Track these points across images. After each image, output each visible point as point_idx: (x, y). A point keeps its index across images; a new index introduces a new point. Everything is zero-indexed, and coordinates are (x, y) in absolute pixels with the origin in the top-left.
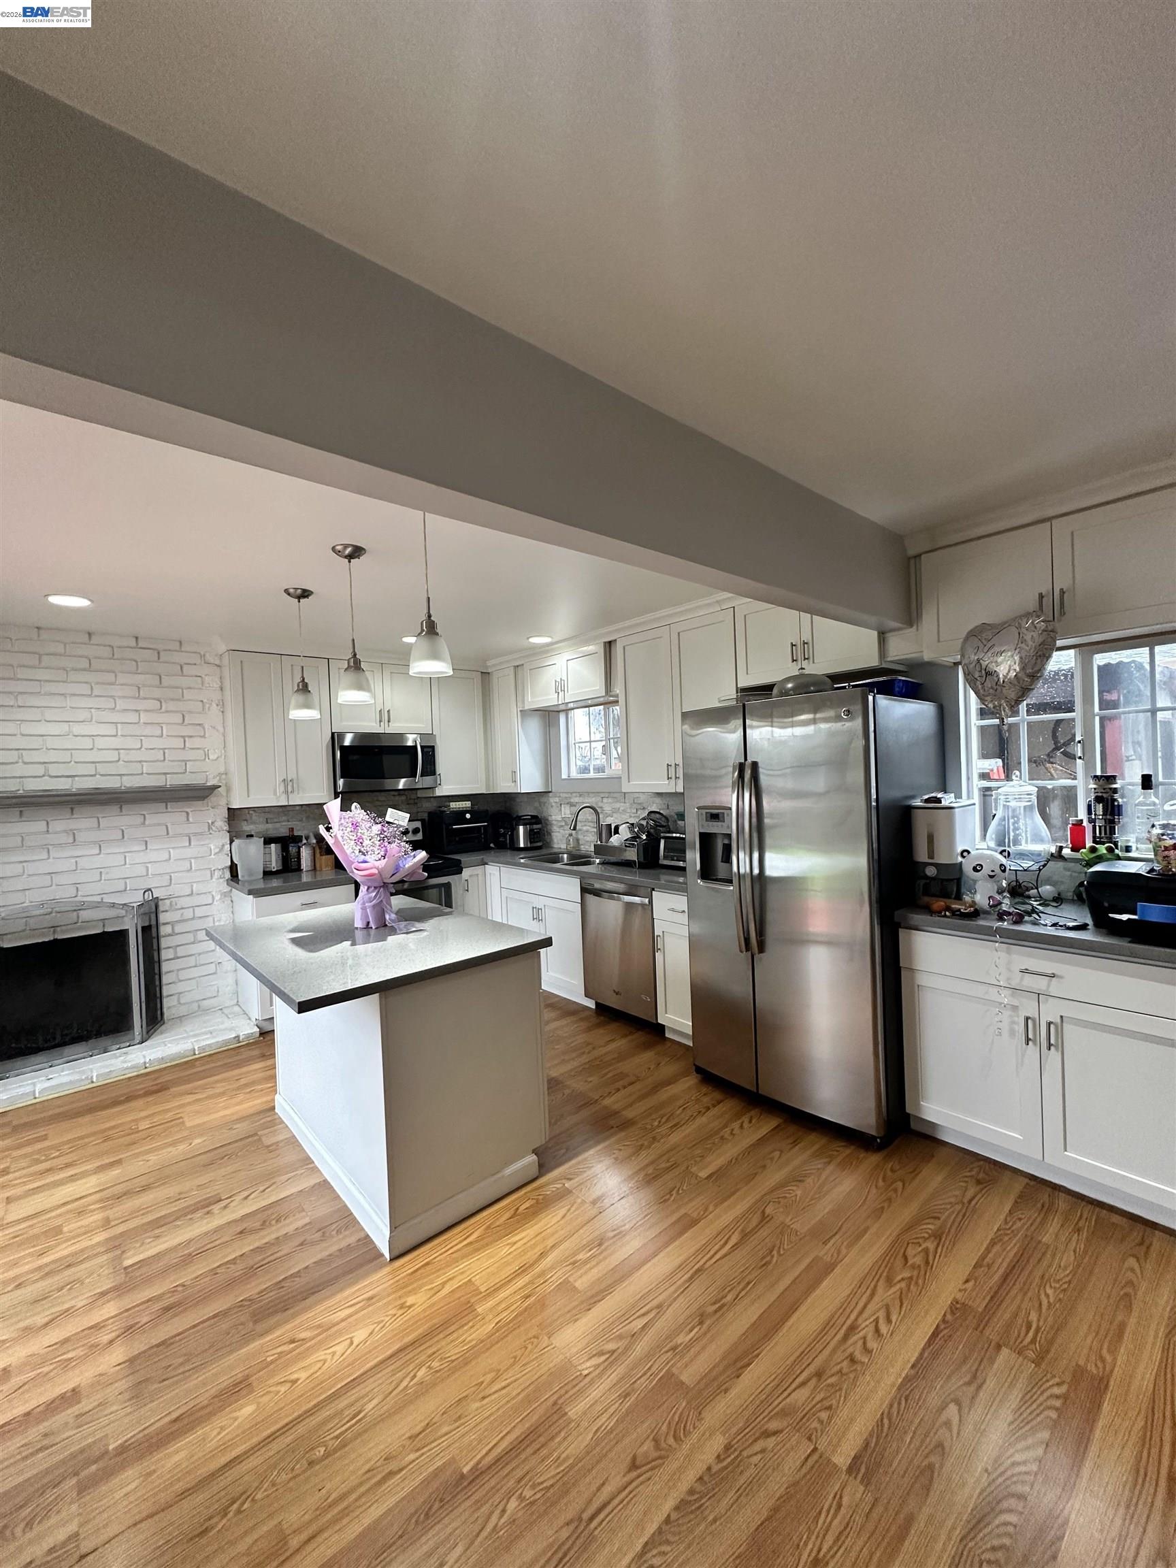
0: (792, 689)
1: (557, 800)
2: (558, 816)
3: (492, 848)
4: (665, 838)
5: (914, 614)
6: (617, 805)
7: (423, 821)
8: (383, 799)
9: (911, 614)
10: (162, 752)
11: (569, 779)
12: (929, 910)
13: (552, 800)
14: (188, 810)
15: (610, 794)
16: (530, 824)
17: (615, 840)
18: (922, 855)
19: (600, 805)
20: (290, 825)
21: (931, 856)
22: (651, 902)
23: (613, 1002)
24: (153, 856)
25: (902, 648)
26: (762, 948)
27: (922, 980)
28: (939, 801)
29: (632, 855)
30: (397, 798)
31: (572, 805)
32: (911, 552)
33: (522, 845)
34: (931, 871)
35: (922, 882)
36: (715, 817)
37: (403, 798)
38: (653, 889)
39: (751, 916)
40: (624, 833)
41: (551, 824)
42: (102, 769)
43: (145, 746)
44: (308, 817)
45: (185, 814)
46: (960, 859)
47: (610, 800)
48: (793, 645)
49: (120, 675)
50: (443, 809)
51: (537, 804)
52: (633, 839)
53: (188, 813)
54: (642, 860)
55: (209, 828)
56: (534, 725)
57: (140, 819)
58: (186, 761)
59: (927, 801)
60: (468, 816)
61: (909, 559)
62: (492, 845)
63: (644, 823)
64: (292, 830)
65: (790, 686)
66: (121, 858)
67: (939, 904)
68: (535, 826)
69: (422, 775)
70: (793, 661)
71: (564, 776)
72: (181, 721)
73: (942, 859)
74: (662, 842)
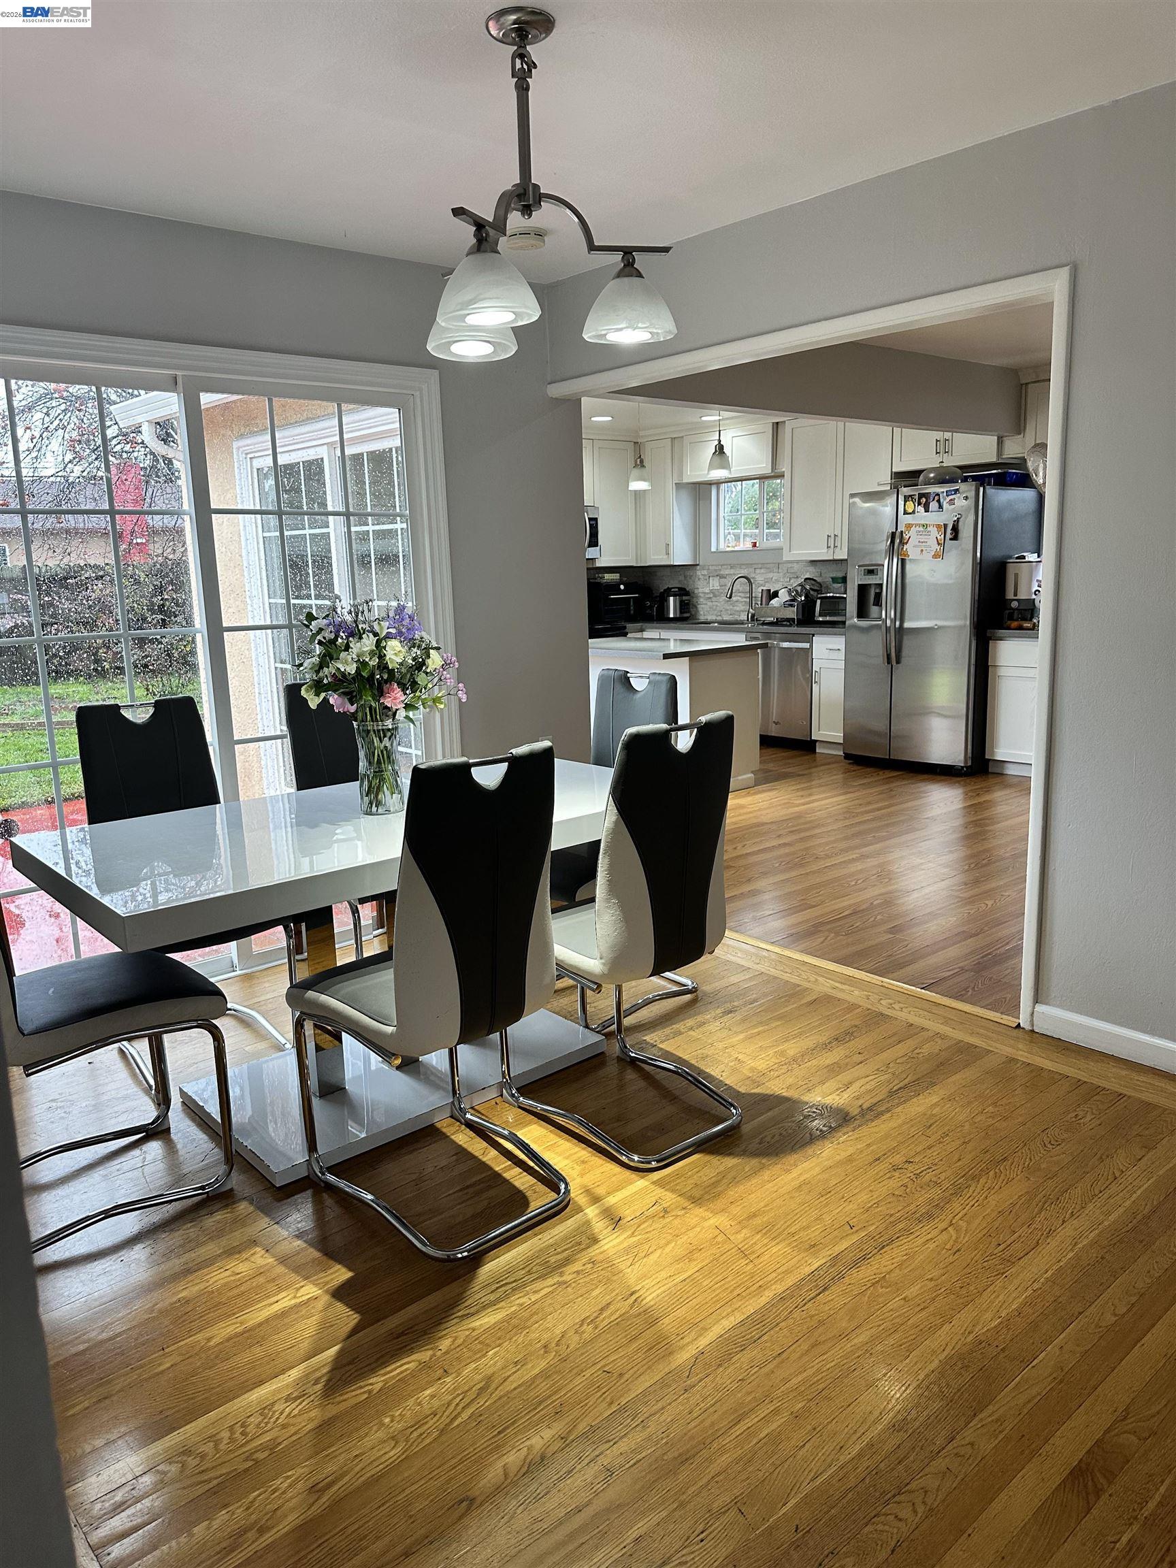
0: (933, 478)
1: (705, 572)
2: (705, 588)
4: (819, 598)
5: (1022, 428)
6: (771, 575)
9: (1019, 427)
11: (718, 552)
12: (1009, 628)
13: (699, 573)
15: (763, 566)
16: (680, 595)
17: (774, 602)
18: (1010, 595)
19: (753, 575)
21: (1015, 594)
22: (811, 646)
23: (774, 731)
25: (1013, 449)
26: (898, 662)
27: (1002, 672)
28: (1024, 557)
29: (792, 613)
31: (722, 577)
32: (1023, 381)
33: (672, 615)
34: (1014, 605)
35: (1007, 612)
36: (871, 572)
38: (813, 635)
39: (893, 644)
40: (784, 596)
41: (697, 597)
46: (1034, 597)
47: (762, 571)
48: (937, 441)
50: (598, 580)
51: (682, 578)
52: (791, 600)
54: (800, 617)
56: (686, 499)
59: (1017, 558)
60: (622, 587)
61: (1022, 385)
63: (799, 589)
65: (932, 475)
67: (1015, 624)
68: (684, 598)
70: (937, 453)
71: (713, 549)
73: (1022, 595)
74: (819, 602)
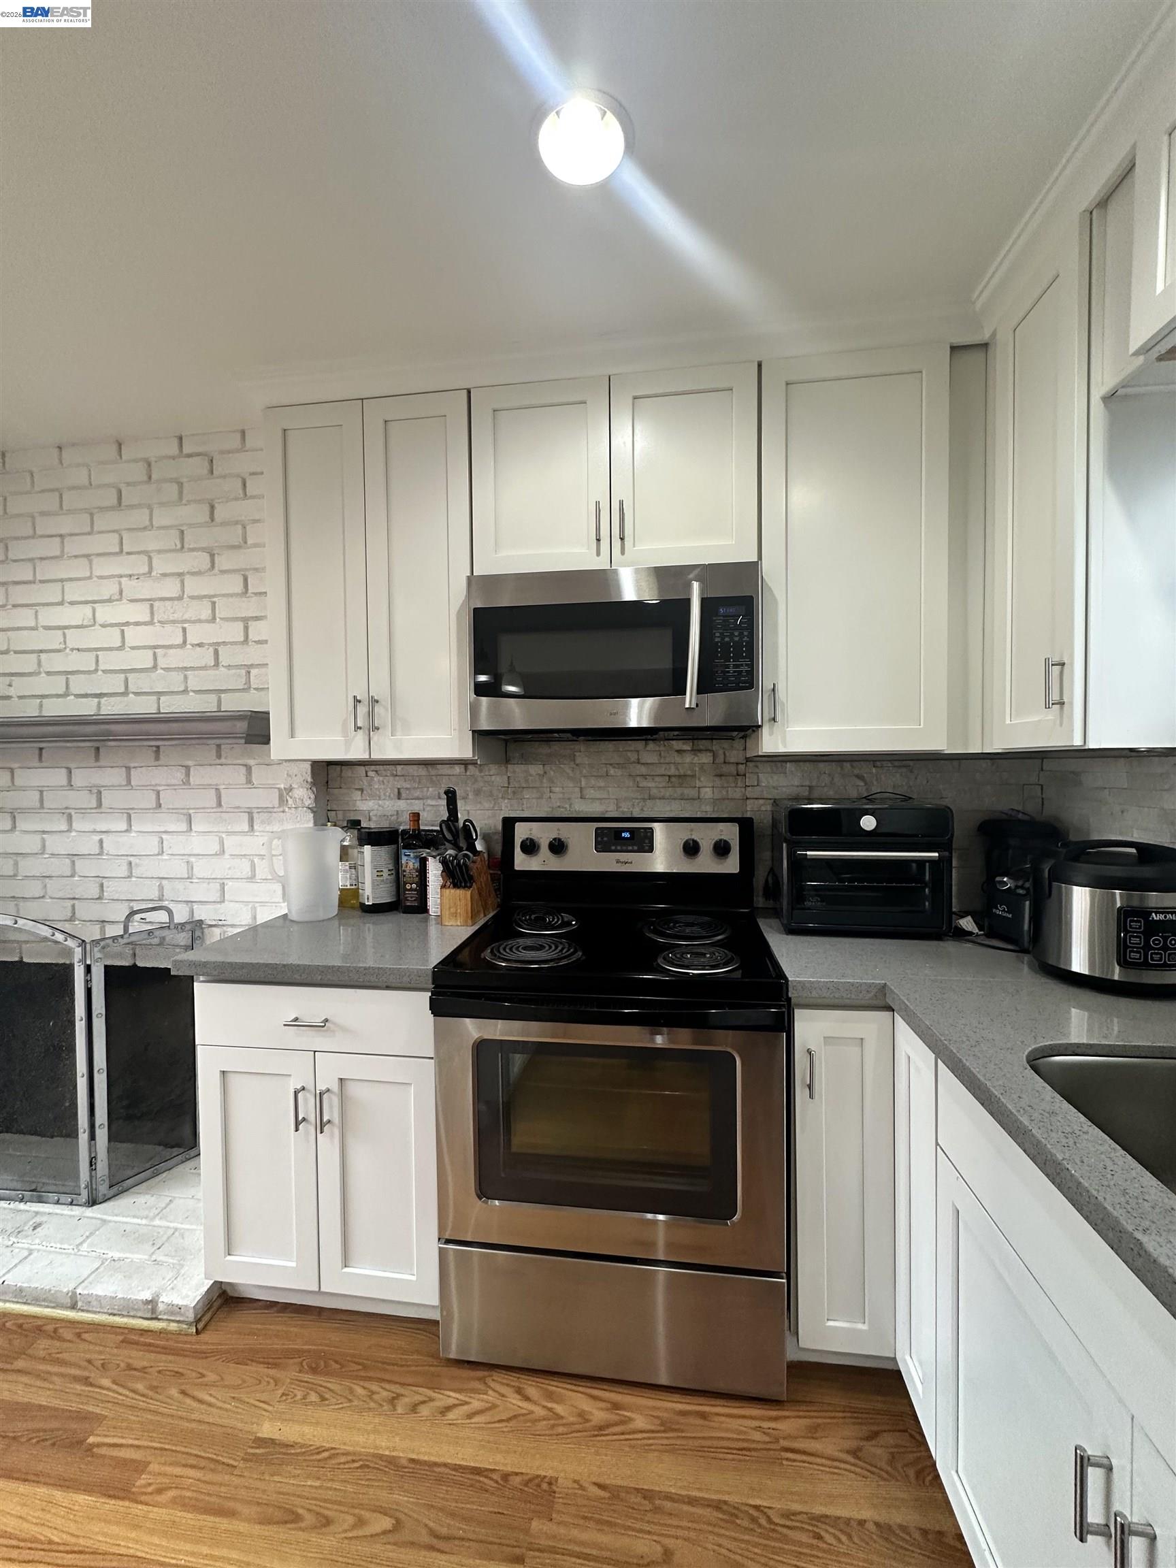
3: (961, 934)
7: (746, 826)
8: (652, 758)
10: (211, 649)
14: (251, 762)
20: (417, 806)
24: (199, 843)
30: (688, 758)
37: (706, 758)
42: (136, 683)
43: (191, 639)
44: (477, 792)
45: (243, 770)
49: (156, 512)
53: (249, 769)
55: (282, 800)
57: (180, 775)
58: (248, 668)
60: (868, 823)
62: (967, 923)
64: (416, 817)
66: (155, 841)
69: (702, 689)
72: (239, 588)
